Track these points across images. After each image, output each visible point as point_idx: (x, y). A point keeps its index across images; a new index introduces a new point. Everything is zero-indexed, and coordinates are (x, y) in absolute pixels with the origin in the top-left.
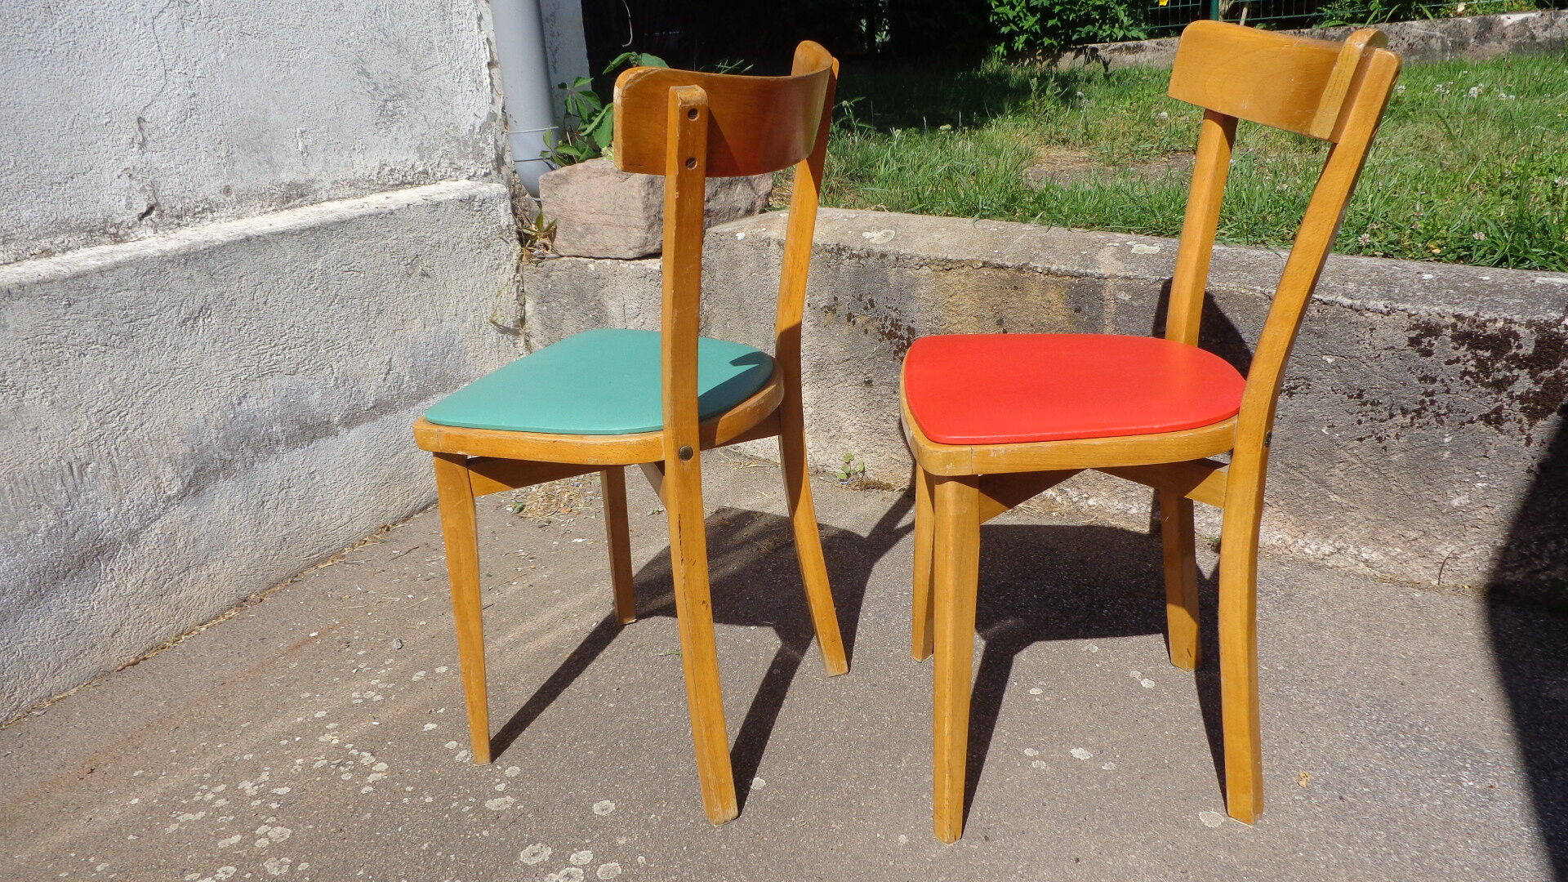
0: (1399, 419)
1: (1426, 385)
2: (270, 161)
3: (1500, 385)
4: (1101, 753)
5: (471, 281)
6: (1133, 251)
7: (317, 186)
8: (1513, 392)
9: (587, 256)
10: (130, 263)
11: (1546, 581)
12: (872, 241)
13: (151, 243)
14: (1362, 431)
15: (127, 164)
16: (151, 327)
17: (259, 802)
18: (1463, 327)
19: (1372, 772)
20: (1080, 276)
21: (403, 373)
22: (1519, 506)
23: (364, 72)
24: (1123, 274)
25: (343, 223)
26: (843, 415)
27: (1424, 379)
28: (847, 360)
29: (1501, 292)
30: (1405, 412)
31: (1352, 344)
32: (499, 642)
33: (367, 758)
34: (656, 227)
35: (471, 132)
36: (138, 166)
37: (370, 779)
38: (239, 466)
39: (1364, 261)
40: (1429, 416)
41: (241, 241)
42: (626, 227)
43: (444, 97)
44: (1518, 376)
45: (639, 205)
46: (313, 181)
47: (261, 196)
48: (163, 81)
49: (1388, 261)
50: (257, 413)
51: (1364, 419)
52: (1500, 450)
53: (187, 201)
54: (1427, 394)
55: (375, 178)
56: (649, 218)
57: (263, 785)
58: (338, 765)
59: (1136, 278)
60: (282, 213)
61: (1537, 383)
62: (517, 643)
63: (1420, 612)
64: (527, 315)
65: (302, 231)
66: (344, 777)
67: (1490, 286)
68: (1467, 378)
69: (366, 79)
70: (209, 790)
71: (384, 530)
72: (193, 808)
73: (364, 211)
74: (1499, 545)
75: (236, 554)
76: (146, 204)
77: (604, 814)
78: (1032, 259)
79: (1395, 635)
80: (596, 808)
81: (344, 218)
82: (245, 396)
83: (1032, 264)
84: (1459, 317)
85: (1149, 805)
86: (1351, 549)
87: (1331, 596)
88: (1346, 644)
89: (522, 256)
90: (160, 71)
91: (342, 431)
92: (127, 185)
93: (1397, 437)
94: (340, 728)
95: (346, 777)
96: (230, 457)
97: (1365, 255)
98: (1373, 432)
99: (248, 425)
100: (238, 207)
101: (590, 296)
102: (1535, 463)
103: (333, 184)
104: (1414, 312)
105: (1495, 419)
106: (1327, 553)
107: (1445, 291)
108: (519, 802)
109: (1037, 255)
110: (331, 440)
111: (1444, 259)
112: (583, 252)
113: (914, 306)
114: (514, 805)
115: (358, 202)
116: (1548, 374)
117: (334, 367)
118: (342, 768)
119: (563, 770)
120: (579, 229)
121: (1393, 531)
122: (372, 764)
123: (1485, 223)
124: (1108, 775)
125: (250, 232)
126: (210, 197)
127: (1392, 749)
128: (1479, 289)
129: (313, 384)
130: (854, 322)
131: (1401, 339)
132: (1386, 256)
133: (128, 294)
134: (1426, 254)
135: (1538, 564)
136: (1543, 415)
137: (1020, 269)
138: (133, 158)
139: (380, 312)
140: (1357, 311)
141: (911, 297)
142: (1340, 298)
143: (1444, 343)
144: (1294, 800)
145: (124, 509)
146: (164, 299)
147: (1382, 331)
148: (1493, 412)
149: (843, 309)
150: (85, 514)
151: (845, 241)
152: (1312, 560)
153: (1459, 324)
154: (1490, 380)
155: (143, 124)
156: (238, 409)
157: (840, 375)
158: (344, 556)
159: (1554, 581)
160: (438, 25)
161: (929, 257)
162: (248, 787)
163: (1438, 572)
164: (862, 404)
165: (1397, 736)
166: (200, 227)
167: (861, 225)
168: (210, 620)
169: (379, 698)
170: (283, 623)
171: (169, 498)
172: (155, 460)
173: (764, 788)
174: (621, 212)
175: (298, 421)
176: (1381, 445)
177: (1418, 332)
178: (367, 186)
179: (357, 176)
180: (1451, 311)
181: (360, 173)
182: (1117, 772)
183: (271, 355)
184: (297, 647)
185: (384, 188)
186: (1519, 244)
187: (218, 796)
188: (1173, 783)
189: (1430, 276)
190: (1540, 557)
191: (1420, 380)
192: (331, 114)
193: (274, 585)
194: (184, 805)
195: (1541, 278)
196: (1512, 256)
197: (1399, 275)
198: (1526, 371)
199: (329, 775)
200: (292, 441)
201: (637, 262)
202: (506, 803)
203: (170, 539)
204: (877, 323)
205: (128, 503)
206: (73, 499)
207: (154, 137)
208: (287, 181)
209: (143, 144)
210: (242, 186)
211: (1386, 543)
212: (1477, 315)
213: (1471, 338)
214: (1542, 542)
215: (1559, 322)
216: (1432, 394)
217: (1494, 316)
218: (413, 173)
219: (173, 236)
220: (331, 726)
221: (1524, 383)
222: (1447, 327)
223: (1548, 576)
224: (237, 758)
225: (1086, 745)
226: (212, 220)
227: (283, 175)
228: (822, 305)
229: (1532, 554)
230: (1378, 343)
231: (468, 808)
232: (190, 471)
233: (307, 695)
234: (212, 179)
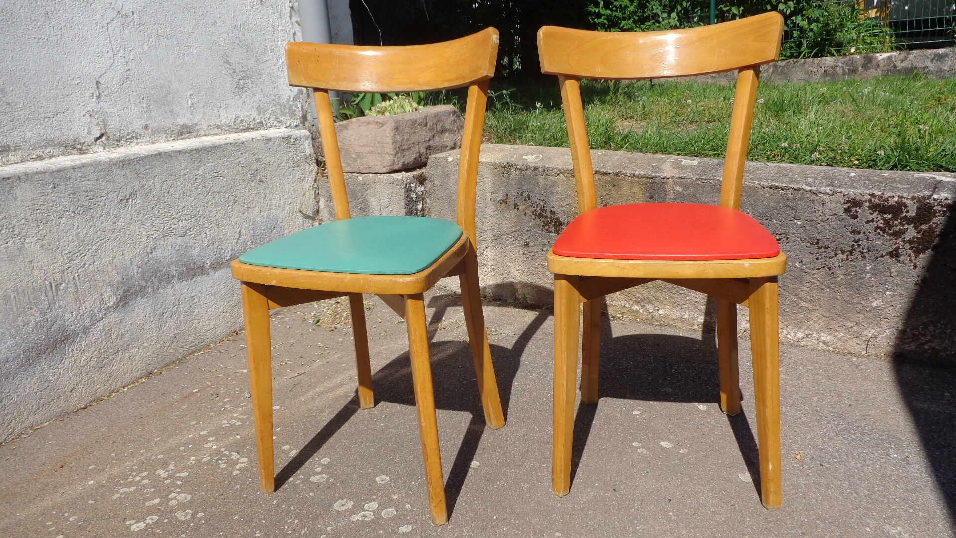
0: (840, 256)
1: (855, 236)
2: (172, 111)
3: (897, 234)
4: (678, 444)
5: (288, 186)
6: (682, 163)
7: (198, 127)
8: (904, 238)
9: (358, 172)
10: (91, 164)
11: (928, 349)
12: (529, 161)
13: (101, 154)
14: (819, 264)
15: (89, 108)
16: (101, 203)
17: (169, 481)
18: (876, 201)
19: (837, 451)
20: (652, 178)
21: (247, 240)
22: (910, 305)
23: (227, 62)
24: (677, 176)
25: (215, 148)
26: (511, 265)
27: (853, 232)
28: (514, 231)
29: (896, 182)
30: (843, 252)
31: (811, 213)
32: (311, 392)
33: (234, 456)
34: (399, 155)
35: (288, 100)
36: (96, 110)
37: (238, 467)
38: (150, 290)
39: (816, 167)
40: (857, 253)
41: (156, 155)
42: (381, 154)
43: (273, 79)
44: (907, 228)
45: (390, 140)
46: (196, 124)
47: (166, 131)
48: (112, 61)
49: (830, 168)
50: (161, 259)
51: (820, 257)
52: (899, 272)
53: (123, 132)
54: (855, 241)
55: (232, 124)
56: (395, 149)
57: (171, 472)
58: (217, 460)
59: (685, 178)
60: (178, 142)
61: (918, 232)
62: (322, 393)
63: (857, 368)
64: (321, 208)
65: (192, 151)
66: (221, 466)
67: (890, 179)
68: (879, 231)
69: (228, 66)
70: (137, 475)
71: (234, 334)
72: (129, 485)
73: (227, 141)
74: (900, 329)
75: (146, 344)
76: (99, 132)
77: (383, 482)
78: (624, 169)
79: (844, 381)
80: (378, 479)
81: (215, 145)
82: (155, 248)
83: (624, 172)
84: (873, 195)
85: (709, 471)
86: (815, 335)
87: (805, 361)
88: (815, 385)
89: (318, 173)
90: (110, 54)
91: (211, 272)
92: (89, 120)
93: (840, 267)
94: (216, 440)
95: (223, 466)
96: (145, 285)
97: (816, 165)
98: (825, 264)
99: (156, 266)
100: (152, 137)
101: (359, 195)
102: (919, 279)
103: (208, 126)
104: (846, 193)
105: (895, 254)
106: (800, 337)
107: (863, 182)
108: (331, 477)
109: (626, 167)
110: (204, 278)
111: (861, 167)
112: (355, 170)
113: (554, 198)
114: (328, 479)
115: (223, 137)
116: (924, 227)
117: (208, 233)
118: (219, 461)
119: (356, 459)
120: (353, 156)
121: (839, 323)
122: (238, 459)
123: (883, 147)
124: (683, 456)
125: (161, 150)
126: (136, 130)
127: (848, 439)
128: (883, 180)
129: (194, 243)
130: (518, 209)
131: (840, 209)
132: (828, 165)
133: (89, 183)
134: (850, 164)
135: (923, 339)
136: (923, 250)
137: (617, 175)
138: (92, 105)
139: (235, 202)
140: (814, 194)
141: (552, 193)
142: (804, 187)
143: (864, 211)
144: (793, 466)
145: (82, 312)
146: (110, 187)
147: (829, 204)
148: (894, 250)
149: (511, 201)
150: (58, 314)
151: (513, 161)
152: (792, 342)
153: (873, 200)
154: (892, 231)
155: (99, 85)
156: (151, 256)
157: (509, 240)
158: (210, 348)
159: (933, 349)
160: (270, 37)
161: (563, 169)
162: (162, 473)
163: (866, 346)
164: (523, 258)
165: (850, 433)
166: (130, 148)
167: (521, 152)
168: (129, 385)
169: (239, 423)
170: (175, 385)
171: (108, 307)
172: (101, 284)
173: (479, 466)
174: (378, 145)
175: (185, 265)
176: (830, 272)
177: (849, 204)
178: (227, 128)
179: (222, 123)
180: (868, 192)
181: (224, 121)
182: (688, 454)
183: (171, 224)
184: (186, 397)
185: (237, 130)
186: (903, 157)
187: (143, 478)
188: (722, 459)
189: (854, 174)
190: (924, 335)
191: (851, 232)
192: (208, 85)
193: (169, 364)
194: (122, 484)
195: (917, 175)
196: (899, 164)
197: (837, 174)
198: (912, 225)
199: (212, 465)
200: (182, 277)
201: (388, 175)
202: (323, 478)
203: (108, 333)
204: (532, 209)
205: (84, 309)
206: (52, 305)
207: (105, 93)
208: (181, 123)
209: (98, 97)
210: (155, 124)
211: (835, 330)
212: (883, 194)
213: (880, 207)
214: (926, 326)
215: (930, 197)
216: (858, 240)
217: (893, 194)
218: (254, 123)
219: (114, 151)
220: (211, 439)
221: (911, 232)
222: (866, 201)
223: (930, 346)
224: (154, 457)
225: (669, 440)
226: (137, 144)
227: (179, 120)
228: (499, 199)
229: (920, 334)
230: (827, 212)
231: (299, 481)
232: (121, 292)
233: (194, 423)
234: (138, 120)
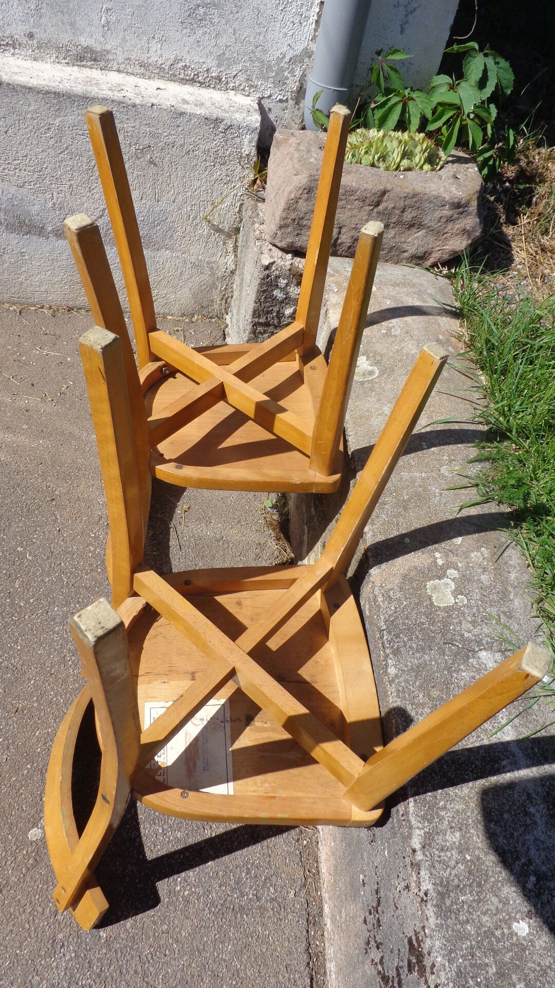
2: (73, 24)
27: (399, 970)
30: (382, 960)
34: (290, 229)
35: (279, 60)
43: (261, 19)
46: (108, 52)
47: (58, 49)
51: (371, 916)
55: (167, 68)
65: (48, 92)
91: (52, 238)
100: (37, 51)
103: (126, 60)
104: (429, 931)
110: (42, 239)
117: (54, 196)
126: (16, 37)
129: (34, 200)
131: (408, 928)
147: (409, 900)
175: (18, 217)
177: (416, 945)
179: (150, 61)
181: (154, 59)
200: (11, 228)
208: (84, 44)
210: (44, 36)
218: (206, 75)
226: (13, 55)
234: (19, 23)
